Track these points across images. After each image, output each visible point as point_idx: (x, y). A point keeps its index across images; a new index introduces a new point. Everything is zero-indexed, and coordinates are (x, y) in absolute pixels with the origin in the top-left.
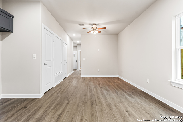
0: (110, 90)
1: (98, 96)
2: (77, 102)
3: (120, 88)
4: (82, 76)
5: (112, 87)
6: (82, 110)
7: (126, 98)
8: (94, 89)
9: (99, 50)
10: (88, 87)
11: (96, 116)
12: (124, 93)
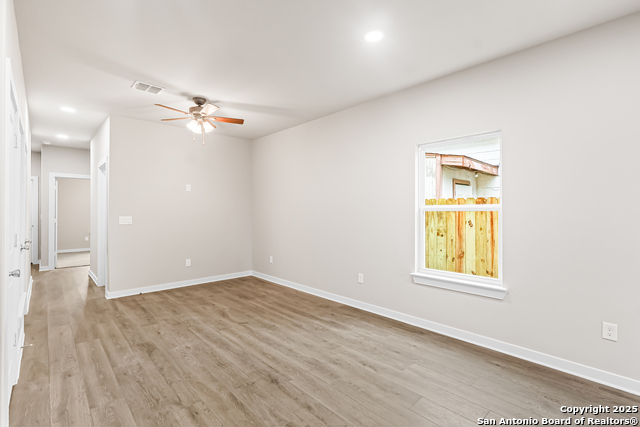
0: (277, 325)
1: (264, 354)
2: (224, 396)
3: (295, 311)
4: (110, 295)
5: (271, 314)
6: (268, 412)
7: (335, 334)
8: (223, 332)
9: (188, 188)
10: (198, 334)
11: (319, 406)
12: (317, 322)
